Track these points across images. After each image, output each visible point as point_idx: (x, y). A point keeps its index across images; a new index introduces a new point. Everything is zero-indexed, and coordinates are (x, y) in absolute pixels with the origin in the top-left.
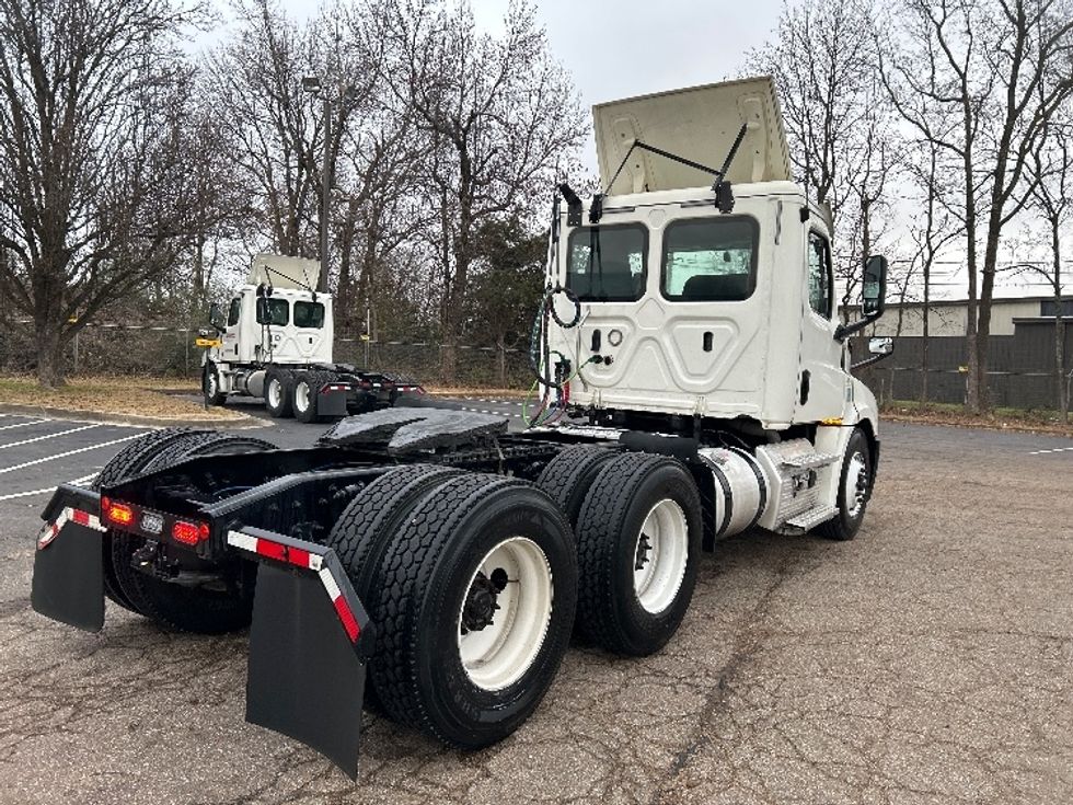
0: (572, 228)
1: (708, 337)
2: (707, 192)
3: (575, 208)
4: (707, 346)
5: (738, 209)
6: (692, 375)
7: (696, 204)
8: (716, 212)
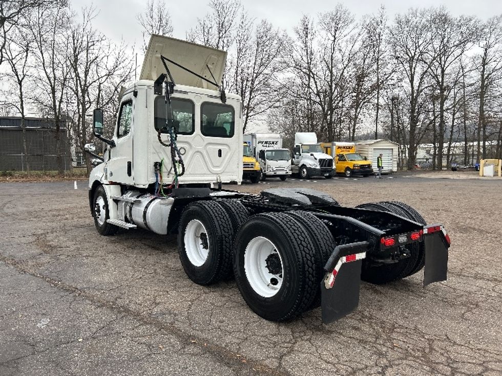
0: (156, 95)
1: (220, 151)
2: (216, 93)
3: (158, 85)
4: (220, 155)
5: (228, 102)
6: (214, 167)
7: (211, 96)
8: (220, 102)
